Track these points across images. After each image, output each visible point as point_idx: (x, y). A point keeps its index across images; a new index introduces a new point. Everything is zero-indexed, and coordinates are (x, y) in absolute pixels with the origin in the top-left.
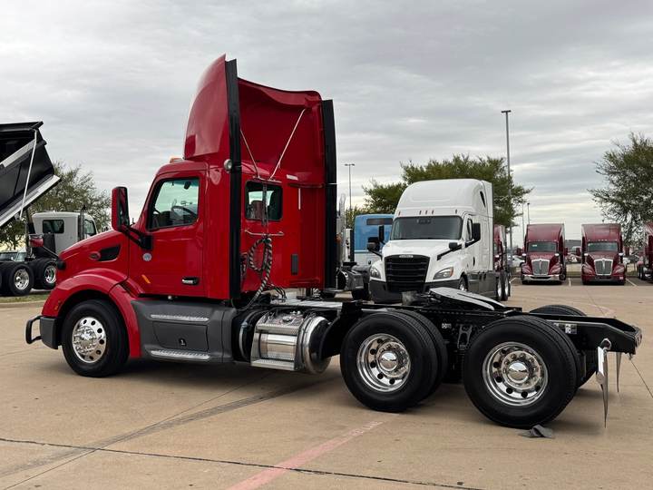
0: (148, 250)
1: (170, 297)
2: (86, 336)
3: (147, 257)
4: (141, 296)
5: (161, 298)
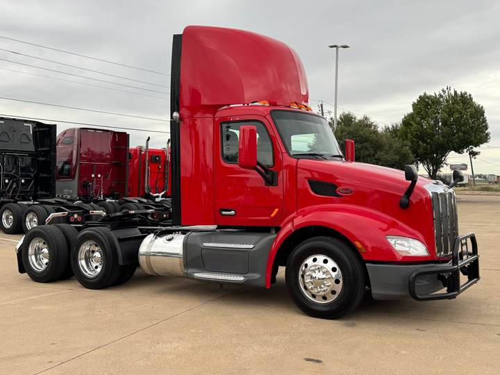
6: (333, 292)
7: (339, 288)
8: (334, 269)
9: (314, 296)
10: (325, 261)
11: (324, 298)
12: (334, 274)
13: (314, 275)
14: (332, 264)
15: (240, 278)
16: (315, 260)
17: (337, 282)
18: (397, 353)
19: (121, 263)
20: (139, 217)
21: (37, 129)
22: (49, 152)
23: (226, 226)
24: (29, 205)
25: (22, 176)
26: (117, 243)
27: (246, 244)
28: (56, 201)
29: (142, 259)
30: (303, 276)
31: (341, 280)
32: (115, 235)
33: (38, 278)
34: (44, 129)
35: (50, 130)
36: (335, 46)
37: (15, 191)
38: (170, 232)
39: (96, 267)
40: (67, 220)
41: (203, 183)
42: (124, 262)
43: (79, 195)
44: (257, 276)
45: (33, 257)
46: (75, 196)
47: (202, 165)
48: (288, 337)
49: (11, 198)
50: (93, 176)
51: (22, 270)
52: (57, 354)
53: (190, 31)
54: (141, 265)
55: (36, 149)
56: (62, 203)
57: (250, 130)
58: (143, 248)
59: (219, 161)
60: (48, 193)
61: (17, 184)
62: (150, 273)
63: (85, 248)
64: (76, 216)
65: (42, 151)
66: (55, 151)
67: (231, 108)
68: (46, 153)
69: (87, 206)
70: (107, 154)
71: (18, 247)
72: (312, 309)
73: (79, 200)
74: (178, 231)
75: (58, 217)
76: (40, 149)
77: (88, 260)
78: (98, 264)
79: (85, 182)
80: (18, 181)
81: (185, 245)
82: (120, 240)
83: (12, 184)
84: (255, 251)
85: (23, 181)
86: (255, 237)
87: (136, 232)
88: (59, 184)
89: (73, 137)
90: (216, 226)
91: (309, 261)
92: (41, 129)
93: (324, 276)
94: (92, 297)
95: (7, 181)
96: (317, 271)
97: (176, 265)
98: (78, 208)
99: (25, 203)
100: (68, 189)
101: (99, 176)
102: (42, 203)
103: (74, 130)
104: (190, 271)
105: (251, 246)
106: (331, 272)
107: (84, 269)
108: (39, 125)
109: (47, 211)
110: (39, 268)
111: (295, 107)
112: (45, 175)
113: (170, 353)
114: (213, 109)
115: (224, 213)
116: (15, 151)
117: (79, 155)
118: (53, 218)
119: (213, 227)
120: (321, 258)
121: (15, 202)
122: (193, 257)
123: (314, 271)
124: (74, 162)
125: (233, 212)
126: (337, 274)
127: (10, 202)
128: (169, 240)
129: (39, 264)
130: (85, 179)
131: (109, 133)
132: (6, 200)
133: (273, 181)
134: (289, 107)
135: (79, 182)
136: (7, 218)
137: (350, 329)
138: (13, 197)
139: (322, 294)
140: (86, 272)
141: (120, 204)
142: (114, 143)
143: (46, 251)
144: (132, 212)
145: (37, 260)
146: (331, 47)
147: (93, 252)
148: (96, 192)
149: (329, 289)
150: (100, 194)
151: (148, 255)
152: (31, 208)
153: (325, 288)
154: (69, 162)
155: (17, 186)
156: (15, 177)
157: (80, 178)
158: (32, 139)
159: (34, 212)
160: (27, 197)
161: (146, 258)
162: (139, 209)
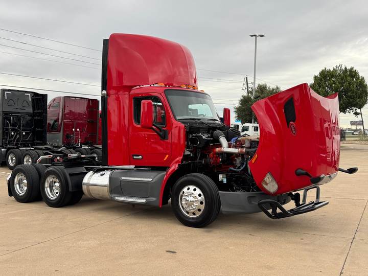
6: (199, 210)
7: (202, 207)
8: (200, 195)
9: (188, 213)
10: (195, 190)
11: (194, 214)
12: (199, 198)
13: (188, 199)
14: (198, 191)
15: (143, 201)
16: (188, 189)
17: (202, 203)
18: (227, 248)
19: (70, 189)
20: (87, 159)
21: (34, 97)
22: (42, 113)
23: (139, 166)
24: (27, 150)
25: (24, 130)
26: (68, 176)
27: (148, 178)
28: (45, 148)
29: (84, 187)
30: (181, 199)
31: (204, 202)
32: (68, 171)
33: (20, 199)
34: (39, 97)
35: (43, 98)
36: (254, 36)
37: (18, 141)
38: (103, 170)
39: (57, 193)
40: (52, 161)
41: (123, 137)
42: (73, 189)
43: (63, 143)
44: (154, 199)
45: (18, 186)
46: (61, 144)
47: (122, 125)
48: (164, 238)
49: (15, 145)
50: (74, 130)
51: (10, 194)
52: (14, 246)
53: (114, 37)
54: (84, 192)
55: (33, 111)
56: (50, 149)
57: (148, 103)
58: (85, 180)
59: (133, 123)
60: (42, 142)
61: (20, 135)
62: (89, 197)
63: (50, 179)
64: (58, 158)
65: (38, 112)
66: (47, 113)
67: (141, 88)
68: (40, 114)
69: (67, 151)
70: (84, 115)
71: (8, 179)
72: (186, 221)
73: (63, 147)
74: (109, 169)
75: (46, 159)
76: (36, 111)
77: (51, 187)
78: (57, 191)
79: (67, 134)
80: (20, 134)
81: (111, 179)
82: (70, 175)
83: (16, 135)
84: (153, 183)
85: (24, 133)
86: (154, 174)
87: (83, 169)
88: (49, 135)
89: (59, 103)
90: (134, 166)
91: (185, 190)
92: (37, 97)
93: (194, 200)
94: (50, 212)
95: (13, 133)
96: (189, 196)
97: (105, 192)
98: (61, 152)
99: (24, 148)
100: (55, 139)
101: (78, 130)
102: (36, 149)
103: (60, 98)
104: (113, 196)
105: (151, 180)
106: (198, 197)
107: (48, 194)
108: (35, 94)
109: (38, 155)
110: (21, 192)
111: (184, 87)
112: (40, 129)
113: (85, 247)
114: (129, 88)
115: (135, 157)
116: (19, 113)
117: (64, 115)
118: (42, 159)
119: (133, 167)
120: (192, 188)
121: (18, 148)
122: (116, 186)
123: (188, 196)
124: (60, 121)
125: (140, 157)
126: (202, 198)
127: (14, 148)
128: (102, 175)
129: (21, 190)
130: (67, 132)
131: (85, 100)
132: (11, 146)
133: (165, 136)
134: (180, 87)
135: (63, 134)
136: (12, 159)
137: (206, 234)
138: (16, 145)
139: (192, 211)
140: (50, 196)
141: (91, 149)
142: (88, 107)
143: (25, 181)
144: (83, 156)
145: (20, 188)
146: (251, 36)
147: (55, 182)
148: (76, 141)
149: (197, 208)
150: (78, 143)
151: (88, 185)
152: (27, 152)
153: (194, 207)
154: (57, 120)
155: (20, 137)
156: (19, 131)
157: (64, 131)
158: (31, 104)
159: (29, 155)
160: (27, 145)
161: (87, 187)
162: (88, 154)
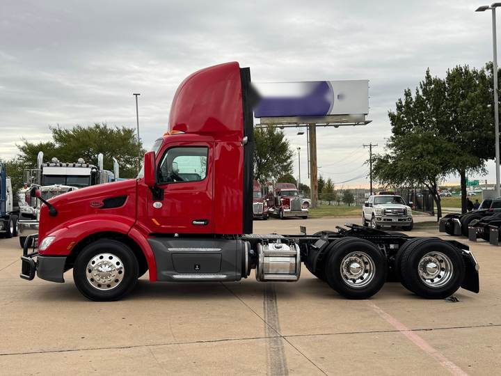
0: (158, 198)
1: (176, 235)
2: (105, 269)
3: (157, 205)
4: (151, 235)
5: (170, 236)
